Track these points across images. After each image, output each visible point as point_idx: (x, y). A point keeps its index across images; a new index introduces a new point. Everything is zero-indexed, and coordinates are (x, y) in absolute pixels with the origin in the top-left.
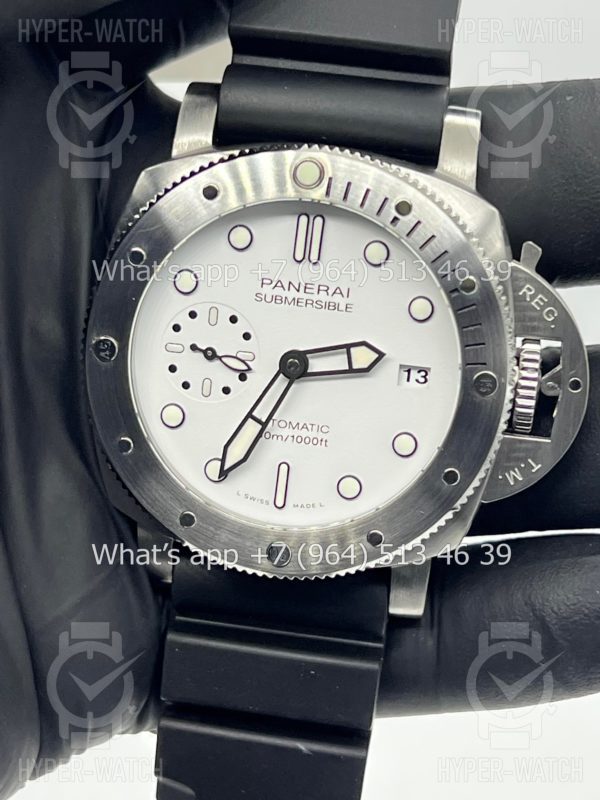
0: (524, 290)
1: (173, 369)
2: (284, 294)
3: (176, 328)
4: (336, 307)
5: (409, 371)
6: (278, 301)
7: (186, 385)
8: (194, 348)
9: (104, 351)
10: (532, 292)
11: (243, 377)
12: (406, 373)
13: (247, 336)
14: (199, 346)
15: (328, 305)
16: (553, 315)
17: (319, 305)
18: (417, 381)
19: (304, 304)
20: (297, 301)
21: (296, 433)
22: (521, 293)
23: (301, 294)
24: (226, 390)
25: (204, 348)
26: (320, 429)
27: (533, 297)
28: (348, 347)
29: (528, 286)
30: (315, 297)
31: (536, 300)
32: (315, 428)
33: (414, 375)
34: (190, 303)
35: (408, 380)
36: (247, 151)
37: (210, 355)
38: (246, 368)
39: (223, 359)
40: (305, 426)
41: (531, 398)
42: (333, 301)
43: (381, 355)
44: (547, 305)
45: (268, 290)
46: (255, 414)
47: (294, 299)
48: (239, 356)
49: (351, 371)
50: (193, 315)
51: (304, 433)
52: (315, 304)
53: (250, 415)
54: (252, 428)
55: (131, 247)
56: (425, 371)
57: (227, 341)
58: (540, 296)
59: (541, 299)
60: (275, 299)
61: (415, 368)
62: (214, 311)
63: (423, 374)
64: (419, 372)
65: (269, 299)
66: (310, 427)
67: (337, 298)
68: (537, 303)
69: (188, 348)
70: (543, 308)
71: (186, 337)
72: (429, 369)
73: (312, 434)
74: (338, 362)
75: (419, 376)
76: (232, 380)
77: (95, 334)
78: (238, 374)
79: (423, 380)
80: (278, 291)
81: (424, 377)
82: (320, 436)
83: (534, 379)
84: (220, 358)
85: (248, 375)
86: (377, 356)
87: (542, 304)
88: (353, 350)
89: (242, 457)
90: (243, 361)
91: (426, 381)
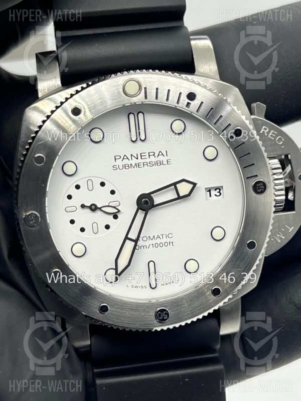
0: (263, 130)
1: (72, 222)
2: (129, 162)
3: (70, 197)
4: (161, 163)
5: (210, 191)
6: (126, 168)
7: (82, 230)
8: (83, 206)
9: (32, 220)
10: (268, 130)
11: (115, 217)
12: (209, 192)
13: (113, 192)
14: (86, 205)
15: (156, 163)
16: (282, 141)
17: (151, 164)
18: (216, 195)
19: (142, 166)
20: (138, 165)
21: (154, 242)
22: (261, 132)
23: (140, 160)
24: (107, 227)
25: (89, 205)
26: (167, 236)
27: (268, 133)
28: (175, 184)
29: (264, 127)
30: (148, 160)
31: (270, 134)
32: (164, 236)
33: (213, 192)
34: (74, 181)
35: (210, 196)
36: (90, 83)
37: (94, 208)
38: (117, 211)
39: (102, 209)
40: (158, 237)
41: (282, 190)
42: (159, 160)
43: (195, 184)
44: (277, 135)
45: (120, 163)
46: (129, 236)
47: (136, 164)
48: (110, 205)
49: (179, 198)
50: (78, 187)
51: (159, 241)
52: (149, 164)
53: (126, 238)
54: (129, 245)
55: (35, 154)
56: (219, 189)
57: (101, 198)
58: (272, 131)
59: (273, 133)
60: (124, 166)
61: (212, 188)
62: (90, 182)
63: (218, 190)
64: (216, 190)
65: (121, 168)
66: (161, 237)
67: (161, 158)
68: (271, 135)
69: (79, 207)
70: (275, 138)
71: (76, 201)
72: (222, 187)
73: (163, 241)
74: (171, 195)
75: (216, 192)
76: (110, 220)
77: (23, 212)
78: (112, 216)
79: (218, 194)
80: (126, 161)
81: (219, 192)
82: (168, 240)
83: (281, 179)
84: (100, 209)
85: (119, 215)
86: (192, 185)
87: (274, 135)
88: (178, 186)
89: (127, 264)
90: (114, 207)
91: (220, 194)
